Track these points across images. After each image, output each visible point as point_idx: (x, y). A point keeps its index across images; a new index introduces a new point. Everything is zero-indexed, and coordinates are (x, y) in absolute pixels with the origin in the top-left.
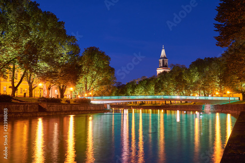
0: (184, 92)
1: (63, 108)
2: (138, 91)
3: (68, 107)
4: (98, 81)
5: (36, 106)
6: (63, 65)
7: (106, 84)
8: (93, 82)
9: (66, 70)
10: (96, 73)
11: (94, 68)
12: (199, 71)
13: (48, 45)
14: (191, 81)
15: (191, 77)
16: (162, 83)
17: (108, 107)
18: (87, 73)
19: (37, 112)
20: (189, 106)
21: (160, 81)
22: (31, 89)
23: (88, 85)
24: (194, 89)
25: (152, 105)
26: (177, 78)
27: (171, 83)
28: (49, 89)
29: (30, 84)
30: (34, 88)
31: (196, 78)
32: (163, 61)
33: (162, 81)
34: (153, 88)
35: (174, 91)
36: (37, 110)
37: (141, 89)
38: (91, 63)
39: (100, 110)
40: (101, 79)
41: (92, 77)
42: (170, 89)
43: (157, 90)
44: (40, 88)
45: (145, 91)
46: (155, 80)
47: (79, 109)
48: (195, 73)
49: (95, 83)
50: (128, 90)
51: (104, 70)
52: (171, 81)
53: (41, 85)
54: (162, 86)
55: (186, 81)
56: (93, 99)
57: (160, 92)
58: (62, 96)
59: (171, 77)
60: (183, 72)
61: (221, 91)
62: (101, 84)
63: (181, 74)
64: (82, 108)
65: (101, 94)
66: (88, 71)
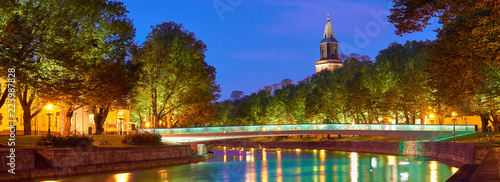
0: (366, 114)
1: (92, 158)
2: (273, 111)
3: (104, 155)
4: (181, 95)
5: (29, 156)
6: (93, 66)
7: (196, 101)
8: (169, 96)
9: (101, 76)
10: (174, 77)
11: (171, 66)
12: (393, 69)
13: (59, 24)
14: (379, 91)
15: (378, 83)
16: (321, 95)
17: (201, 149)
18: (157, 77)
19: (30, 171)
20: (374, 143)
21: (315, 91)
22: (27, 118)
23: (160, 103)
24: (385, 108)
25: (301, 140)
26: (350, 85)
27: (338, 96)
28: (70, 115)
29: (26, 105)
30: (35, 115)
31: (388, 84)
32: (328, 45)
33: (320, 90)
34: (302, 105)
35: (344, 111)
36: (32, 166)
37: (279, 108)
38: (164, 56)
39: (180, 158)
40: (185, 91)
41: (168, 86)
42: (338, 106)
43: (311, 110)
44: (49, 115)
45: (287, 111)
46: (307, 88)
47: (131, 159)
48: (387, 73)
49: (174, 99)
50: (253, 109)
51: (193, 71)
52: (339, 89)
53: (50, 107)
54: (320, 100)
55: (368, 90)
56: (172, 132)
57: (316, 113)
58: (99, 128)
59: (338, 81)
60: (363, 71)
61: (439, 113)
62: (186, 100)
63: (358, 76)
64: (139, 156)
65: (188, 122)
66: (158, 72)
